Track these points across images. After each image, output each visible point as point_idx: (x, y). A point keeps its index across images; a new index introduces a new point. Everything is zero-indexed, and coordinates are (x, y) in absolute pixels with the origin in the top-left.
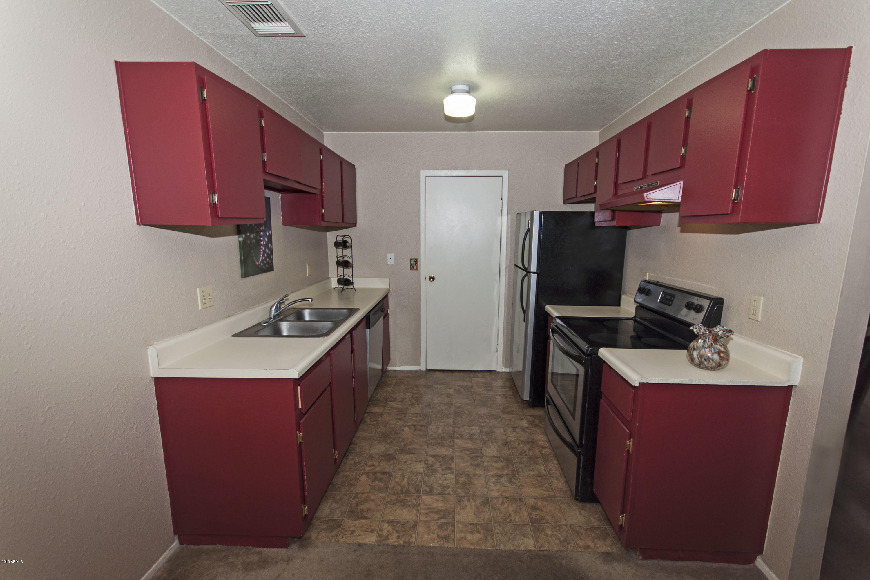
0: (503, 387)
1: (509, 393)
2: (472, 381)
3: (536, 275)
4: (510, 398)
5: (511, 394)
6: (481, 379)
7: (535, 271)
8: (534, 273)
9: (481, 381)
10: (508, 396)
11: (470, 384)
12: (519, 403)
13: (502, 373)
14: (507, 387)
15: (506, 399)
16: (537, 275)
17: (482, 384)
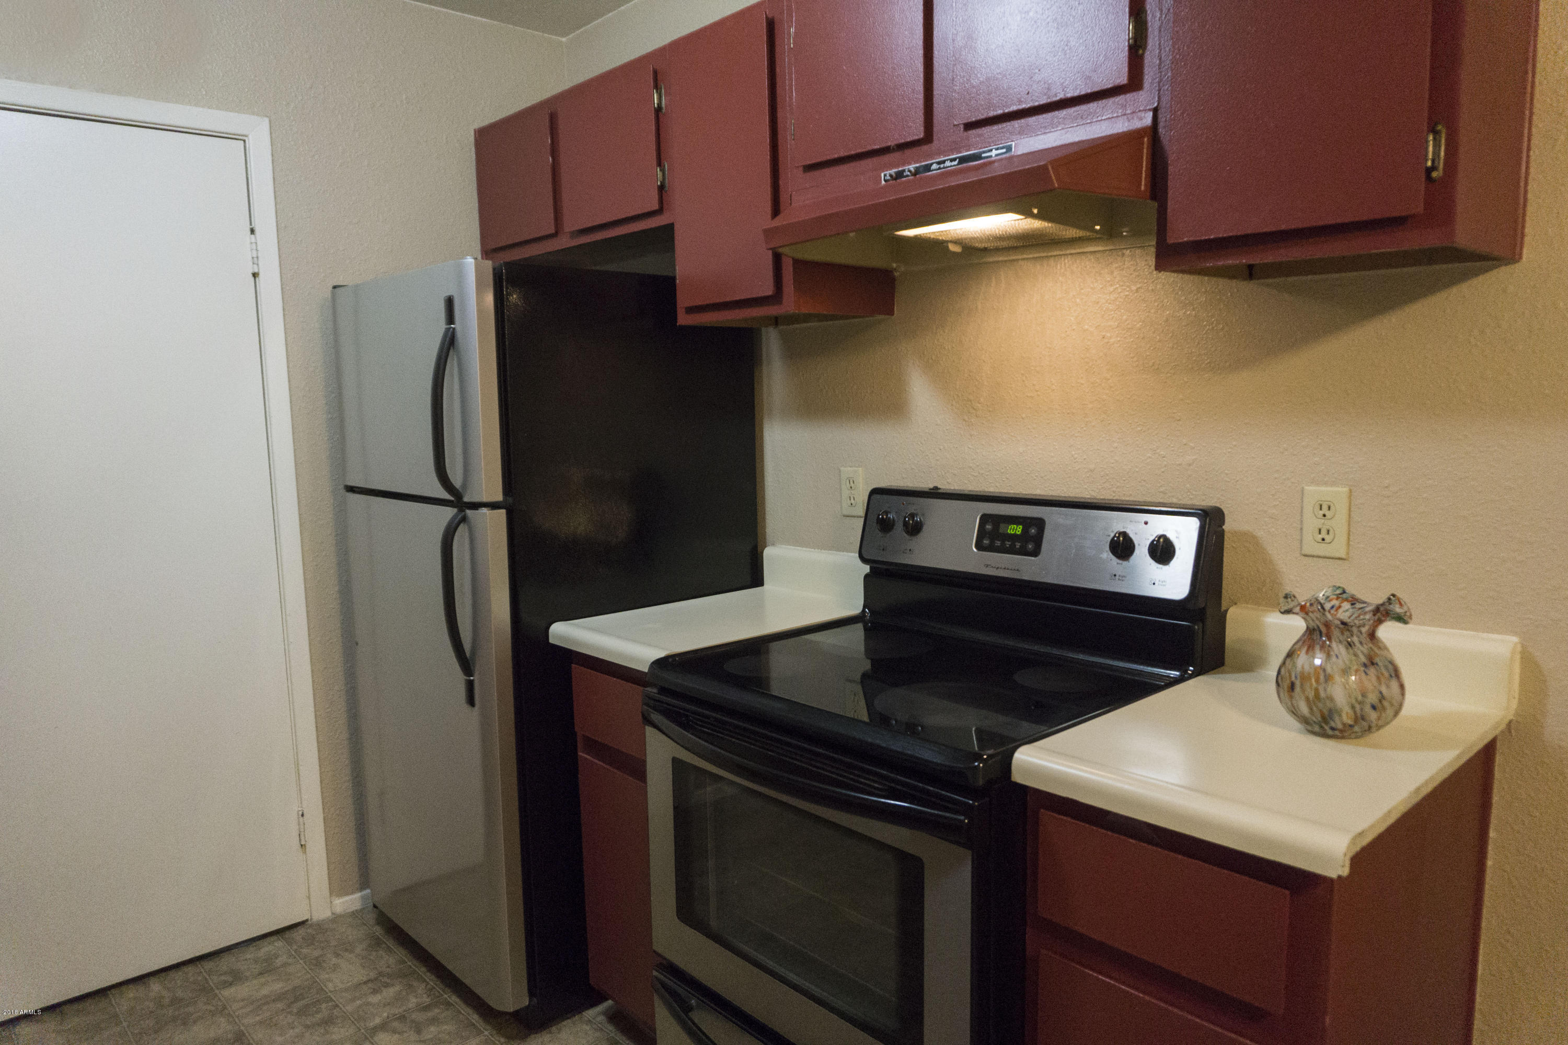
0: (377, 983)
1: (413, 1001)
2: (225, 1008)
3: (503, 511)
4: (434, 1021)
5: (426, 1000)
6: (263, 980)
7: (499, 497)
8: (493, 506)
9: (265, 991)
10: (419, 1017)
11: (221, 1028)
12: (479, 1033)
13: (336, 918)
14: (389, 976)
15: (419, 1032)
16: (507, 514)
17: (280, 1005)
